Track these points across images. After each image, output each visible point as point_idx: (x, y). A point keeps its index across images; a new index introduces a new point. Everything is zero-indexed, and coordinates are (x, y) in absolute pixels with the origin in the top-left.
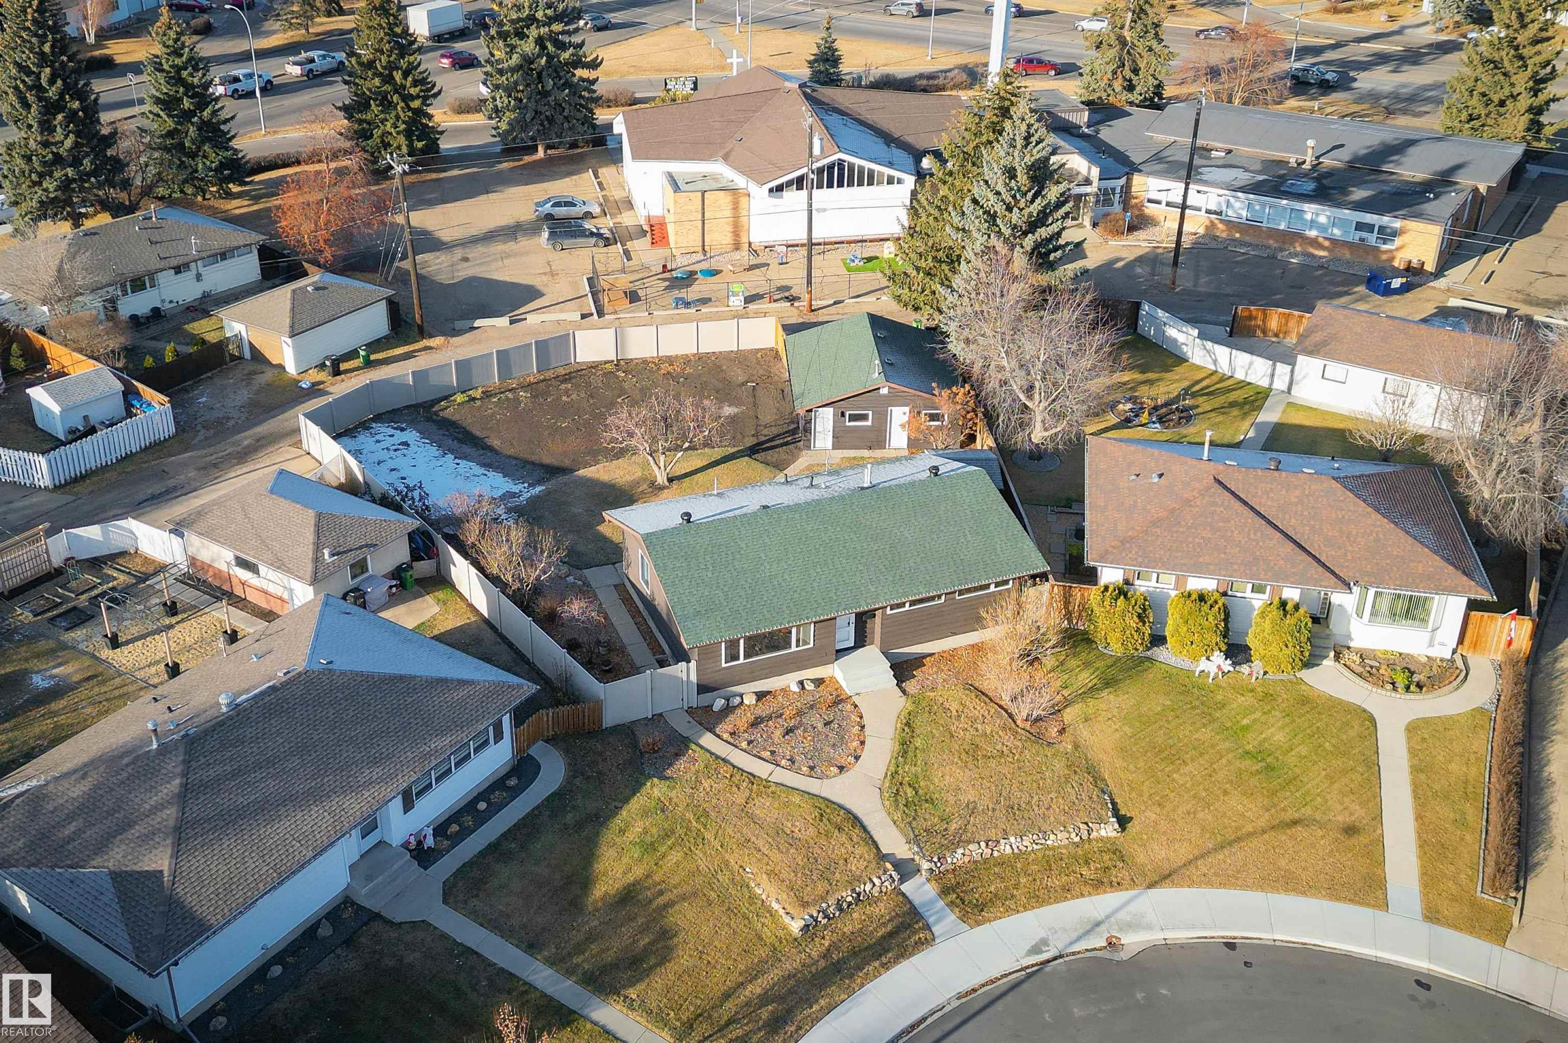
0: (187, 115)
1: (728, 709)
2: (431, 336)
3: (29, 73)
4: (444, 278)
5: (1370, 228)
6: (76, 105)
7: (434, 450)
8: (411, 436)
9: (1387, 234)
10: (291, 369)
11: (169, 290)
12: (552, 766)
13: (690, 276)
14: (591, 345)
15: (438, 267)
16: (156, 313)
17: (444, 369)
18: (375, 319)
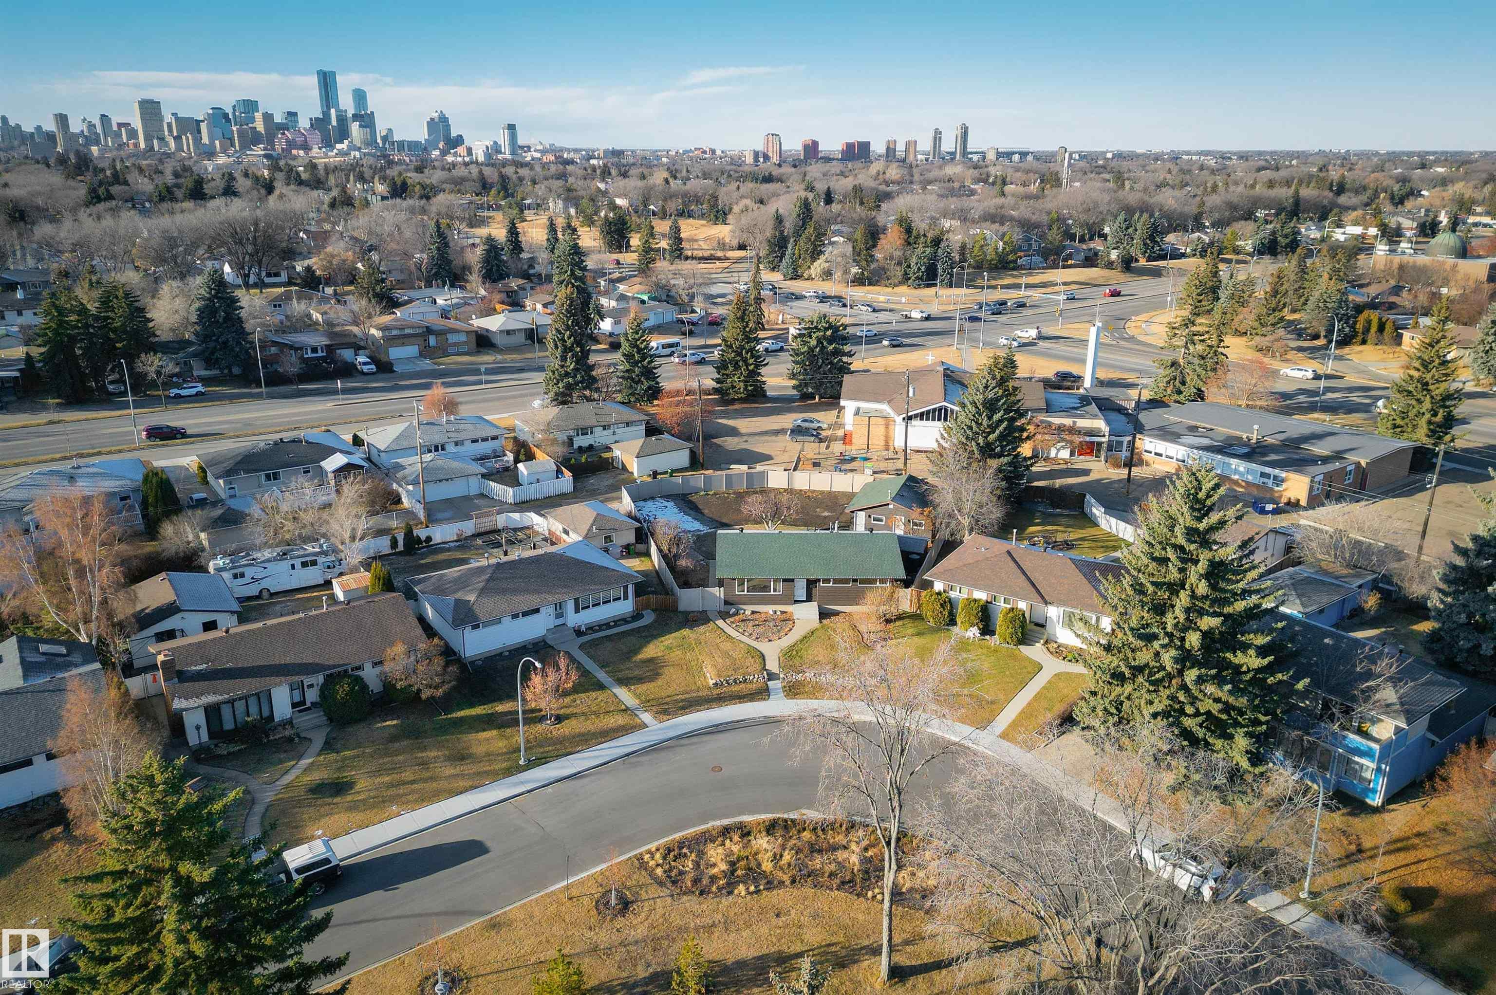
0: (636, 363)
1: (736, 614)
2: (707, 469)
3: (560, 333)
4: (730, 448)
5: (1268, 476)
6: (578, 349)
7: (677, 511)
8: (670, 504)
9: (1278, 481)
10: (636, 475)
11: (600, 437)
12: (649, 618)
13: (853, 459)
14: (777, 479)
15: (730, 443)
16: (591, 447)
17: (698, 479)
18: (682, 458)
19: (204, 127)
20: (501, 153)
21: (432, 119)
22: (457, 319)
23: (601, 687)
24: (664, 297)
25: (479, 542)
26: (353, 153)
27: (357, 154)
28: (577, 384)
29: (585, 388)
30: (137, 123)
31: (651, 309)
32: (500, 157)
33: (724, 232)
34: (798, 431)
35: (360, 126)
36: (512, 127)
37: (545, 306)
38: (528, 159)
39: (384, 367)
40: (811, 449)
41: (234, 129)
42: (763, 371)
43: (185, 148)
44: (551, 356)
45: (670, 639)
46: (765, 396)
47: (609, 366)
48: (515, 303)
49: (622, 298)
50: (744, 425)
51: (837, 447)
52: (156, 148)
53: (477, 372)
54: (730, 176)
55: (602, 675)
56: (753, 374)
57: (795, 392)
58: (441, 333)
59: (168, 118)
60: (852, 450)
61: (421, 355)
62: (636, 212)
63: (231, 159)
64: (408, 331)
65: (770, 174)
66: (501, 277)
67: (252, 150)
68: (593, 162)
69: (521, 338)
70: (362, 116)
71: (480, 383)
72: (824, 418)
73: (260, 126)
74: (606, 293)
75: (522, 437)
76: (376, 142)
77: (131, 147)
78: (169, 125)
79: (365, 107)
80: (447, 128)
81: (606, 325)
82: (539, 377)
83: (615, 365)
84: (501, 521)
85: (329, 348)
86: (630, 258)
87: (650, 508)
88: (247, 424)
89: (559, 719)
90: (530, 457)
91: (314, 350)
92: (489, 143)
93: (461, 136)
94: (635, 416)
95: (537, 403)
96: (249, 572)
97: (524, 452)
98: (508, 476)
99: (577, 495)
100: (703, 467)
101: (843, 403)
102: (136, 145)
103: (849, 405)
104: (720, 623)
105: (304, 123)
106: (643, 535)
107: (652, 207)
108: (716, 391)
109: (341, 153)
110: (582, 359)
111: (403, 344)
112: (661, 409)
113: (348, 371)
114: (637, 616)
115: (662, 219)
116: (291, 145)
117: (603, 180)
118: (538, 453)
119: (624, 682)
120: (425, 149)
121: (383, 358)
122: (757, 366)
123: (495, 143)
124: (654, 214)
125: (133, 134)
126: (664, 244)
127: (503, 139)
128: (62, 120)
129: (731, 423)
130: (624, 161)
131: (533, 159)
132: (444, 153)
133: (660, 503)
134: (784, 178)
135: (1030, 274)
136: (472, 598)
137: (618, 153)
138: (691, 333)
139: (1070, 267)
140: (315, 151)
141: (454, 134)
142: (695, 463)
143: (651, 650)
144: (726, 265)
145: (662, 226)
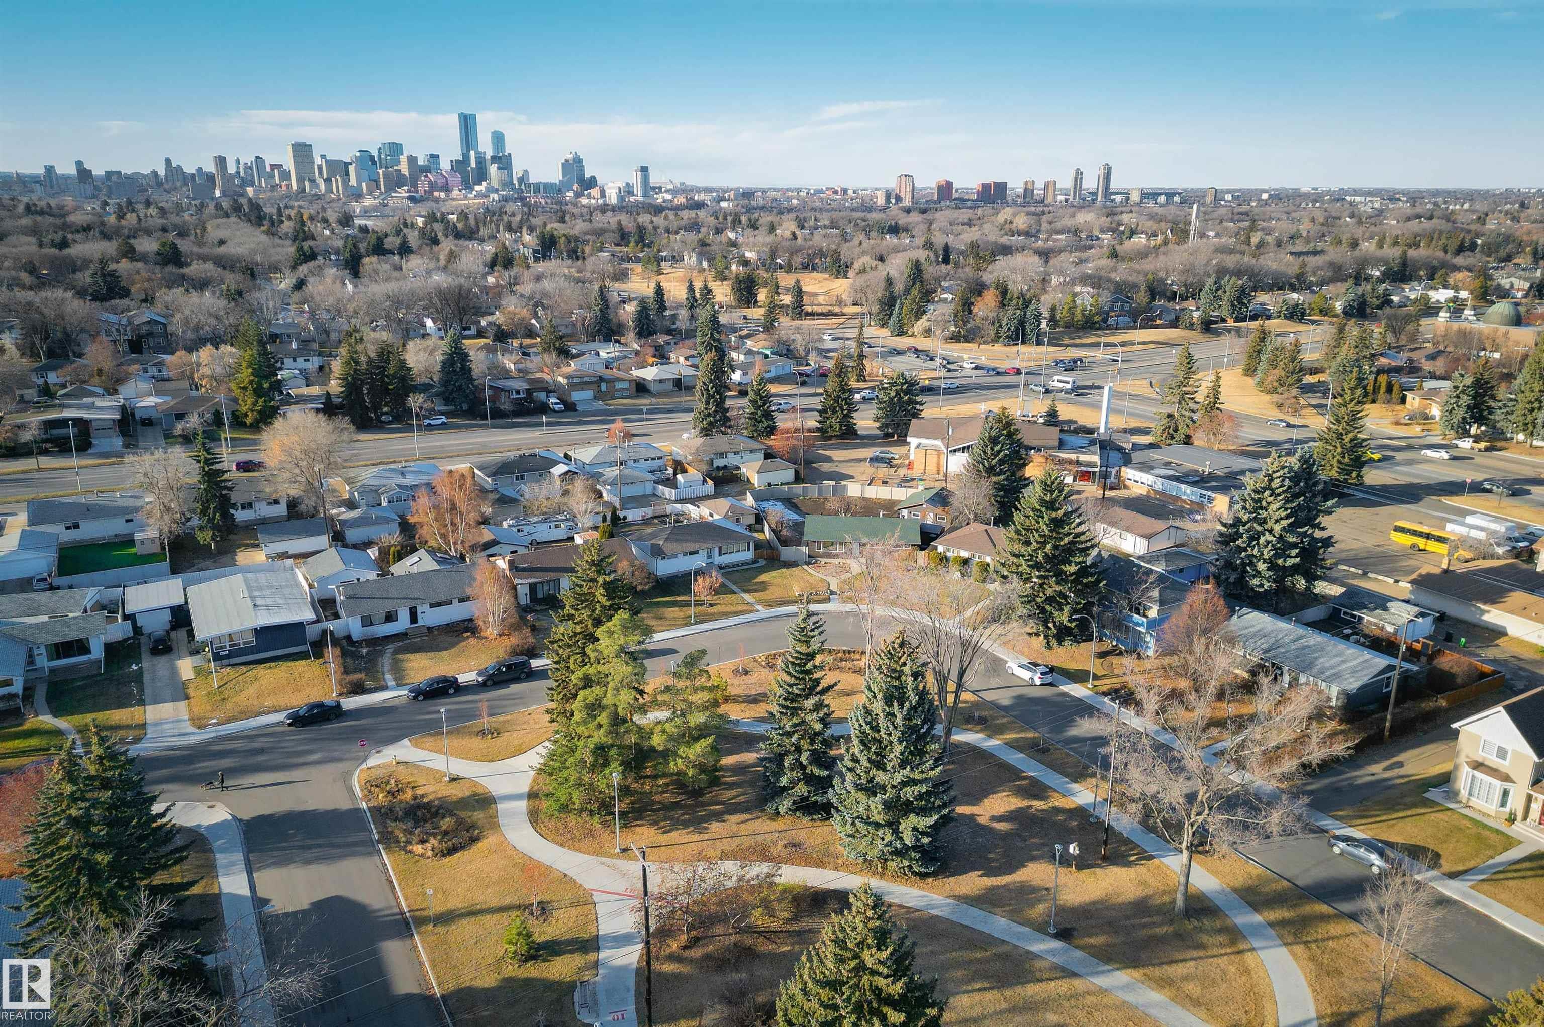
0: (759, 407)
1: (816, 562)
2: (806, 483)
3: (704, 384)
4: (824, 470)
5: (1205, 497)
6: (718, 396)
7: (783, 507)
8: (779, 503)
9: (1210, 500)
10: (756, 485)
11: (731, 460)
12: (762, 562)
13: (913, 480)
14: (853, 490)
15: (825, 467)
16: (725, 467)
17: (799, 488)
18: (789, 475)
19: (352, 169)
20: (633, 195)
21: (567, 161)
22: (619, 370)
23: (734, 593)
24: (784, 352)
25: (656, 521)
26: (492, 196)
27: (496, 197)
28: (716, 421)
29: (722, 425)
30: (289, 164)
31: (773, 363)
32: (632, 199)
33: (841, 287)
34: (875, 460)
35: (498, 168)
36: (644, 170)
37: (686, 359)
38: (660, 201)
39: (570, 407)
40: (883, 471)
41: (381, 172)
42: (854, 415)
43: (335, 191)
44: (697, 401)
45: (774, 573)
46: (856, 434)
47: (739, 408)
48: (662, 356)
49: (750, 352)
50: (836, 454)
51: (903, 472)
52: (307, 190)
53: (640, 412)
54: (856, 225)
55: (734, 588)
56: (847, 416)
57: (878, 432)
58: (611, 381)
59: (318, 161)
60: (914, 474)
61: (595, 398)
62: (764, 266)
63: (377, 201)
64: (586, 379)
65: (896, 223)
66: (651, 334)
67: (396, 192)
68: (724, 204)
69: (670, 386)
70: (500, 158)
71: (642, 420)
72: (896, 451)
73: (404, 168)
74: (735, 349)
75: (678, 458)
76: (512, 184)
77: (284, 188)
78: (320, 168)
79: (503, 149)
80: (581, 169)
81: (736, 376)
82: (688, 417)
83: (743, 408)
84: (669, 509)
85: (529, 392)
86: (757, 313)
87: (765, 504)
88: (484, 445)
89: (711, 605)
90: (684, 471)
91: (518, 393)
92: (622, 185)
93: (594, 177)
94: (755, 445)
95: (685, 436)
96: (526, 529)
97: (679, 467)
98: (671, 483)
99: (716, 495)
100: (803, 482)
101: (909, 439)
102: (289, 187)
103: (913, 441)
104: (805, 567)
105: (445, 165)
106: (759, 519)
107: (779, 261)
108: (818, 429)
109: (479, 195)
110: (720, 404)
111: (582, 390)
112: (775, 442)
113: (544, 409)
114: (755, 561)
115: (787, 272)
116: (433, 187)
117: (733, 229)
118: (689, 469)
119: (748, 591)
120: (560, 190)
121: (567, 398)
122: (850, 411)
123: (628, 184)
124: (781, 267)
125: (285, 176)
126: (787, 299)
127: (635, 180)
128: (221, 161)
129: (827, 453)
130: (754, 203)
131: (664, 201)
132: (578, 195)
133: (772, 503)
134: (910, 227)
135: (1113, 334)
136: (661, 543)
137: (748, 195)
138: (803, 384)
139: (1157, 327)
140: (455, 193)
141: (587, 175)
142: (798, 479)
143: (763, 578)
144: (842, 320)
145: (786, 280)
